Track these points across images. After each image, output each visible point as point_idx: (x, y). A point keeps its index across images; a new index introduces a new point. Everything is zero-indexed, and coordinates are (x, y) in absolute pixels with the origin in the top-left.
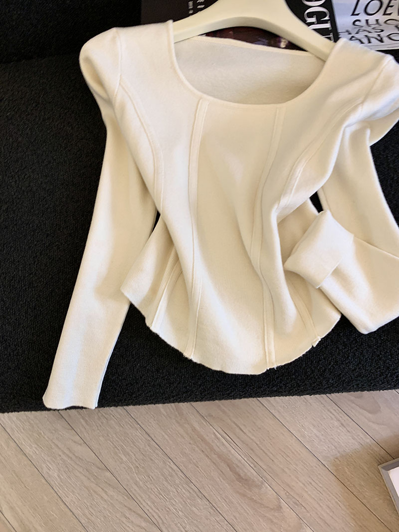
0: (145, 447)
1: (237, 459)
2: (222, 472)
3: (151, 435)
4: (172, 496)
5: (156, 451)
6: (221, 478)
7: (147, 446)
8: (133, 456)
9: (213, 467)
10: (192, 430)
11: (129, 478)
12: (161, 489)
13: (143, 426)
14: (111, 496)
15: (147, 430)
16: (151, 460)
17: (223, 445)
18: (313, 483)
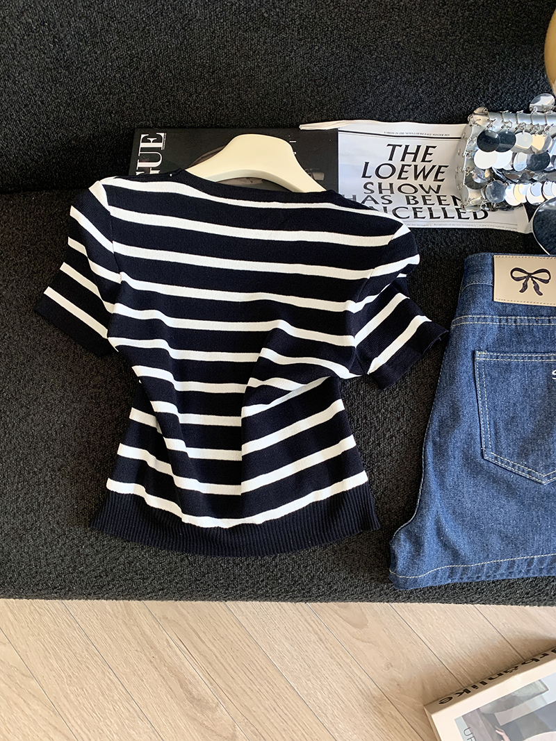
0: (83, 652)
1: (190, 673)
2: (171, 688)
3: (91, 638)
4: (108, 715)
5: (96, 658)
6: (169, 696)
7: (85, 651)
8: (67, 662)
9: (162, 682)
10: (141, 634)
11: (58, 689)
12: (95, 706)
13: (83, 626)
14: (34, 710)
15: (87, 631)
16: (88, 668)
17: (177, 655)
18: (278, 709)
